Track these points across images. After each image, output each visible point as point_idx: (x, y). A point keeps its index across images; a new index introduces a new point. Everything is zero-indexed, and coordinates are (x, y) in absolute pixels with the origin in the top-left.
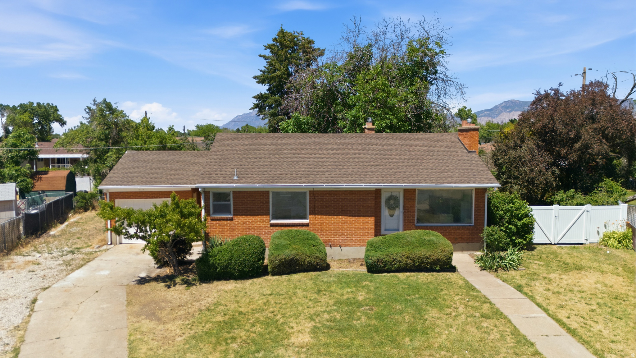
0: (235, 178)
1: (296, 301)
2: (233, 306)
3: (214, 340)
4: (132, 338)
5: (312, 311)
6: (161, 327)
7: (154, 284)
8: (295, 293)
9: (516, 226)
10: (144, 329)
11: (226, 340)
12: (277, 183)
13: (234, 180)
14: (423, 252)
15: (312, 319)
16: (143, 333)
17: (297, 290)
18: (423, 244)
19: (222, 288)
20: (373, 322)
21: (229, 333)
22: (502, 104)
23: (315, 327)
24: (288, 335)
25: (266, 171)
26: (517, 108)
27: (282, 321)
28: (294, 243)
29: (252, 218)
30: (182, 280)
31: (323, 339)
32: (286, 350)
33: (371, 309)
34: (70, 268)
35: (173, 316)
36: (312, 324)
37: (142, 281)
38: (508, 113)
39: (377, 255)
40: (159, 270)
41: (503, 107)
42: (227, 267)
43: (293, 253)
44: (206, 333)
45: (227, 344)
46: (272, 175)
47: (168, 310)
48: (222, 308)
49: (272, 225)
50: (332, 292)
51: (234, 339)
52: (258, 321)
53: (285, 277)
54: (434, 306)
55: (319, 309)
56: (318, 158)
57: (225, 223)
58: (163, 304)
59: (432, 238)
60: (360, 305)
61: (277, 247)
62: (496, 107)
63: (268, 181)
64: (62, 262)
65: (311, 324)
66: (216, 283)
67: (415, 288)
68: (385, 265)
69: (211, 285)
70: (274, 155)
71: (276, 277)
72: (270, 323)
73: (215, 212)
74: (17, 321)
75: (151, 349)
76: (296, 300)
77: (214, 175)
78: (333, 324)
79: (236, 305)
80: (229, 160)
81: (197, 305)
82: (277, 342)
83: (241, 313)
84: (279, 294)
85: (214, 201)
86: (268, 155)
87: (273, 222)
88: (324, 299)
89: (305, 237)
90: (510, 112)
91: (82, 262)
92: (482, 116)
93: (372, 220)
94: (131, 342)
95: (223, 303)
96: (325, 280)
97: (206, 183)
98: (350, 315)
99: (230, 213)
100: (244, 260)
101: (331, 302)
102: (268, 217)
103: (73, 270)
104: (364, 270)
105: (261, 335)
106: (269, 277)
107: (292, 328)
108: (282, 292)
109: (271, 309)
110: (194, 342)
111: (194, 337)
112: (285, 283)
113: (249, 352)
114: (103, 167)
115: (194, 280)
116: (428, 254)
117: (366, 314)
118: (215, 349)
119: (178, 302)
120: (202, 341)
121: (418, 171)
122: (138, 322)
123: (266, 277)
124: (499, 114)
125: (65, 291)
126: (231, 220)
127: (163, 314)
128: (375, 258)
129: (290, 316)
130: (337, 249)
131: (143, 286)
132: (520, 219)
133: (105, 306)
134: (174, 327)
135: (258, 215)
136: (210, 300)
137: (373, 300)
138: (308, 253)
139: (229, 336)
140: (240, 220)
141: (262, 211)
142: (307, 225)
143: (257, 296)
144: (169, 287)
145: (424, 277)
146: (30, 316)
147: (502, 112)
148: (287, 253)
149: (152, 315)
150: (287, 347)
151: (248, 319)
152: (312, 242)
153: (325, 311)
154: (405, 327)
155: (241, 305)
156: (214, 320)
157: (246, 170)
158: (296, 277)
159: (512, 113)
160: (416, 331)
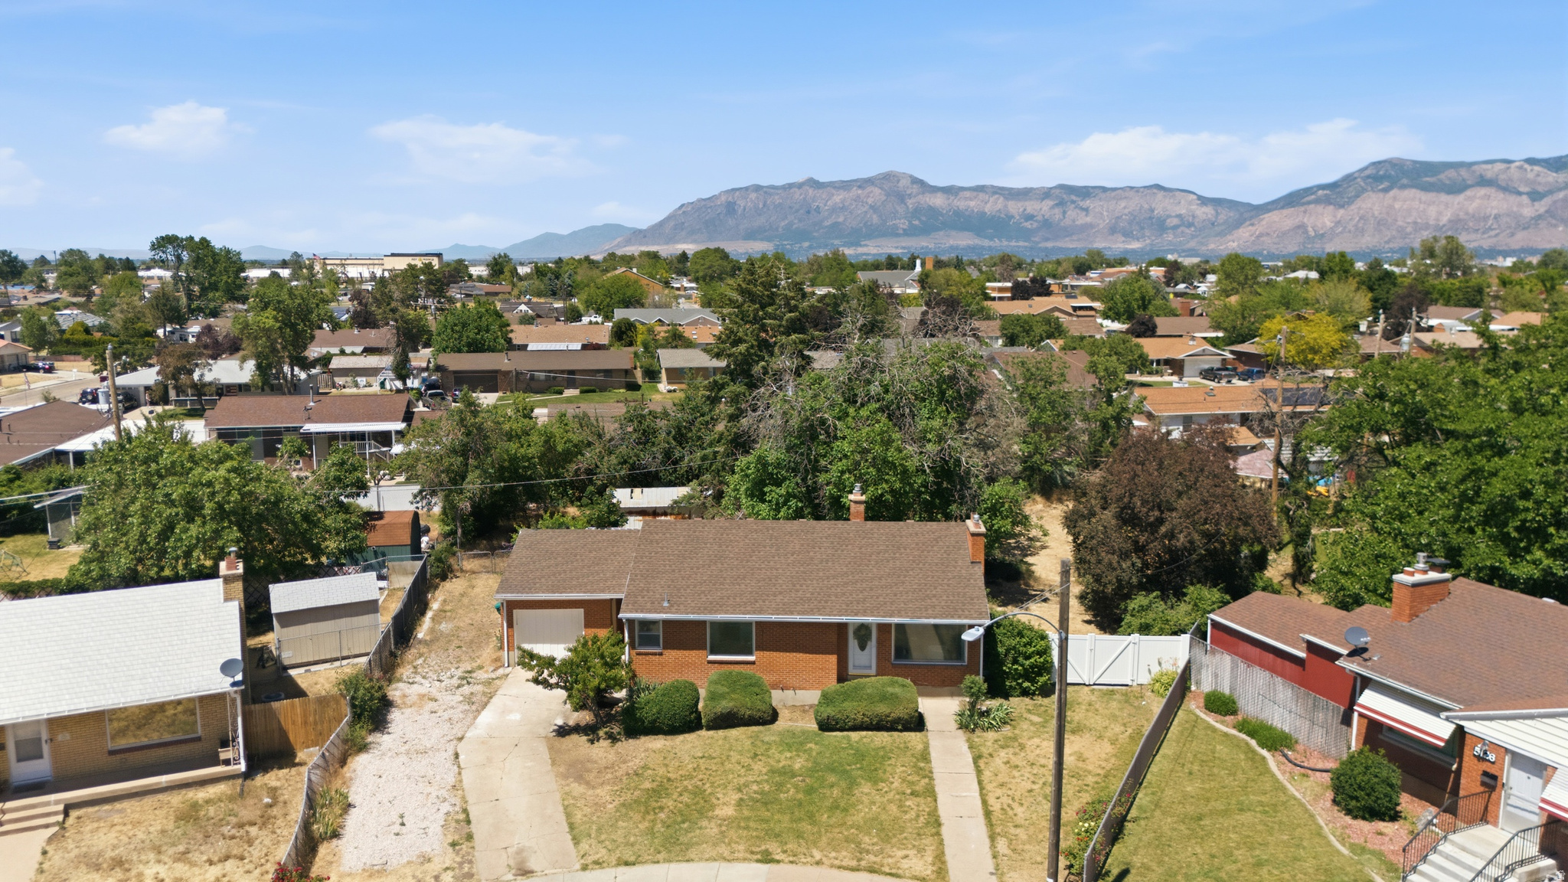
0: (666, 604)
1: (727, 768)
2: (662, 771)
3: (643, 809)
4: (566, 803)
5: (742, 781)
6: (590, 792)
7: (575, 737)
8: (728, 757)
9: (1022, 665)
10: (575, 794)
11: (654, 809)
12: (716, 612)
13: (664, 608)
14: (882, 709)
15: (740, 790)
16: (574, 798)
17: (732, 753)
18: (884, 698)
19: (650, 745)
20: (800, 796)
21: (657, 801)
22: (1366, 168)
23: (741, 799)
24: (713, 807)
25: (703, 592)
26: (1405, 181)
27: (709, 791)
28: (734, 691)
29: (686, 653)
30: (606, 733)
31: (746, 813)
32: (709, 821)
33: (803, 781)
34: (474, 708)
35: (600, 781)
36: (739, 795)
37: (563, 732)
38: (1381, 195)
39: (829, 711)
40: (576, 714)
41: (1368, 177)
42: (655, 721)
43: (731, 704)
44: (635, 801)
45: (655, 813)
46: (711, 599)
47: (595, 772)
48: (650, 772)
49: (710, 662)
50: (769, 757)
51: (661, 808)
52: (686, 789)
53: (721, 733)
54: (870, 779)
55: (750, 778)
56: (771, 569)
57: (653, 658)
58: (589, 765)
59: (897, 690)
60: (794, 775)
61: (713, 697)
62: (1349, 178)
63: (705, 609)
64: (461, 698)
65: (737, 796)
66: (643, 739)
67: (860, 755)
68: (837, 723)
69: (638, 742)
70: (715, 563)
71: (711, 733)
72: (698, 792)
73: (641, 644)
74: (451, 780)
75: (585, 816)
76: (728, 766)
77: (640, 598)
78: (759, 797)
79: (664, 769)
80: (659, 572)
81: (624, 766)
82: (701, 813)
83: (669, 780)
84: (711, 758)
85: (640, 631)
86: (707, 562)
87: (712, 658)
88: (759, 766)
89: (747, 682)
90: (1386, 190)
91: (485, 699)
92: (1309, 203)
93: (833, 659)
94: (566, 807)
95: (652, 766)
96: (766, 739)
97: (631, 612)
98: (780, 786)
99: (659, 645)
100: (675, 714)
101: (764, 770)
102: (704, 652)
103: (478, 712)
104: (815, 726)
105: (687, 806)
106: (703, 733)
107: (718, 799)
108: (714, 755)
109: (700, 777)
110: (624, 811)
111: (623, 805)
112: (720, 742)
113: (675, 822)
114: (461, 500)
115: (619, 733)
116: (888, 711)
117: (796, 787)
118: (644, 818)
119: (603, 763)
120: (632, 809)
121: (895, 595)
122: (568, 785)
123: (699, 732)
124: (1357, 196)
125: (483, 743)
126: (661, 654)
127: (591, 777)
128: (825, 715)
129: (719, 786)
130: (790, 693)
131: (563, 740)
132: (1027, 658)
133: (530, 764)
134: (603, 792)
135: (693, 649)
136: (637, 761)
137: (809, 770)
138: (749, 705)
139: (656, 805)
140: (671, 655)
141: (697, 645)
142: (753, 663)
143: (687, 759)
144: (592, 742)
145: (882, 738)
146: (460, 773)
147: (1364, 190)
148: (724, 706)
149: (580, 778)
150: (710, 819)
151: (676, 788)
152: (756, 689)
153: (756, 781)
154: (828, 803)
155: (670, 769)
156: (642, 787)
157: (679, 590)
158: (734, 733)
159: (1392, 193)
160: (837, 807)
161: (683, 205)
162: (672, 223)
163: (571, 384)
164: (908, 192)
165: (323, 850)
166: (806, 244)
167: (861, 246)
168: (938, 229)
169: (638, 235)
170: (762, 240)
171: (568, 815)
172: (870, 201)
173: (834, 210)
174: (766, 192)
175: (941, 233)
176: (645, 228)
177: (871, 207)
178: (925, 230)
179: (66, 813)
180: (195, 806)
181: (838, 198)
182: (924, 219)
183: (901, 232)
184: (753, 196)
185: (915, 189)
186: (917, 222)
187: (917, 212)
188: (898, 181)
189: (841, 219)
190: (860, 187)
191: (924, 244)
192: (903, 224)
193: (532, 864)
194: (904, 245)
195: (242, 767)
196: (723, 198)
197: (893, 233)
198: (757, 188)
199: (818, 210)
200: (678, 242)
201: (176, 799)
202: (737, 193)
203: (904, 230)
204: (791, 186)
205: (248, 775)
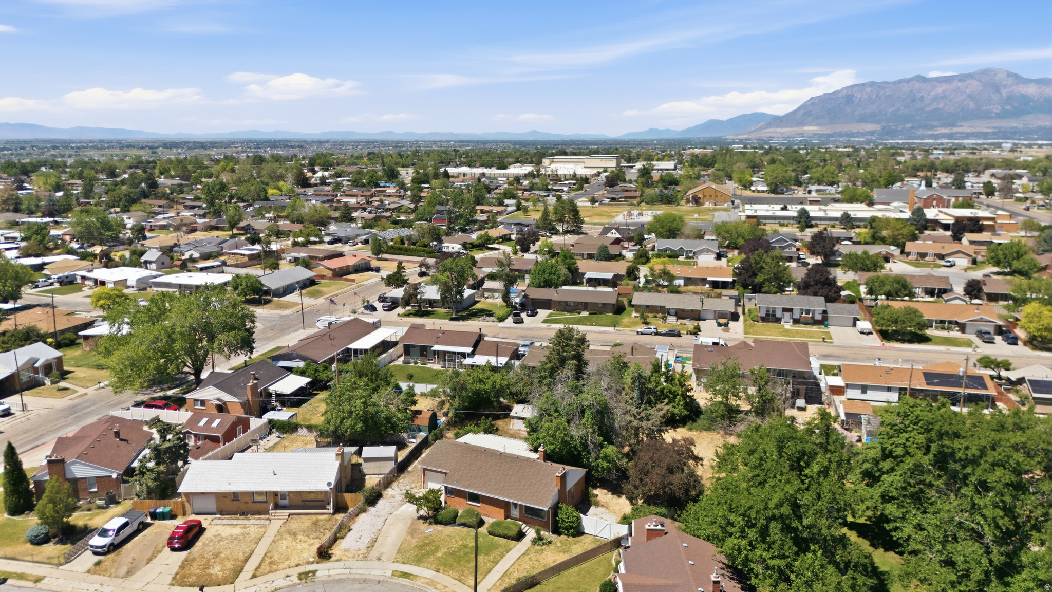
0: (455, 482)
2: (434, 538)
3: (420, 548)
4: (403, 541)
5: (451, 546)
6: (411, 540)
7: (422, 520)
12: (468, 488)
15: (448, 549)
16: (406, 540)
17: (457, 536)
18: (507, 528)
19: (438, 528)
20: (462, 554)
24: (437, 552)
27: (441, 547)
28: (467, 516)
29: (461, 499)
30: (430, 521)
31: (444, 556)
34: (402, 503)
35: (416, 537)
37: (419, 517)
39: (494, 528)
44: (420, 545)
45: (422, 551)
47: (419, 533)
48: (431, 537)
50: (466, 540)
52: (435, 545)
53: (461, 528)
54: (486, 554)
56: (493, 475)
58: (419, 530)
61: (462, 515)
64: (402, 499)
65: (446, 551)
66: (438, 525)
69: (435, 526)
71: (457, 527)
72: (438, 546)
73: (449, 494)
74: (380, 527)
75: (405, 547)
76: (452, 540)
77: (449, 478)
78: (451, 552)
81: (426, 533)
82: (433, 553)
83: (433, 541)
84: (450, 536)
85: (448, 489)
87: (467, 503)
89: (473, 513)
93: (504, 513)
94: (402, 543)
95: (433, 535)
96: (471, 534)
97: (445, 483)
98: (460, 550)
99: (453, 495)
100: (448, 519)
102: (466, 500)
103: (402, 505)
104: (487, 533)
105: (432, 550)
107: (441, 550)
109: (442, 542)
111: (417, 546)
112: (458, 532)
113: (425, 554)
115: (433, 522)
116: (507, 533)
117: (464, 552)
118: (418, 551)
119: (423, 530)
120: (418, 548)
122: (407, 536)
123: (452, 526)
125: (396, 517)
126: (454, 498)
128: (489, 530)
129: (444, 546)
130: (490, 519)
131: (418, 520)
133: (405, 526)
134: (414, 541)
137: (473, 547)
138: (470, 521)
139: (424, 548)
140: (457, 499)
141: (464, 497)
142: (479, 507)
143: (444, 535)
144: (425, 522)
145: (503, 541)
146: (383, 526)
148: (464, 519)
149: (413, 534)
150: (434, 556)
151: (433, 544)
152: (474, 516)
153: (455, 547)
154: (467, 559)
155: (438, 537)
156: (425, 541)
157: (462, 477)
158: (464, 529)
161: (812, 98)
162: (802, 112)
163: (585, 309)
164: (1004, 83)
165: (338, 541)
166: (909, 125)
167: (956, 126)
168: (1029, 113)
169: (777, 121)
170: (872, 122)
171: (401, 545)
172: (968, 91)
173: (935, 99)
174: (879, 87)
175: (1031, 116)
176: (782, 115)
177: (969, 96)
178: (1017, 113)
179: (289, 516)
180: (317, 521)
181: (940, 89)
182: (1015, 104)
183: (994, 115)
184: (868, 90)
185: (1010, 81)
186: (1008, 107)
187: (1010, 98)
188: (995, 75)
189: (941, 106)
190: (960, 80)
191: (1015, 125)
192: (997, 109)
193: (382, 558)
194: (995, 125)
195: (332, 511)
196: (844, 92)
197: (987, 116)
198: (872, 84)
199: (922, 99)
200: (805, 125)
201: (314, 517)
202: (856, 88)
203: (997, 114)
204: (900, 81)
205: (334, 514)
